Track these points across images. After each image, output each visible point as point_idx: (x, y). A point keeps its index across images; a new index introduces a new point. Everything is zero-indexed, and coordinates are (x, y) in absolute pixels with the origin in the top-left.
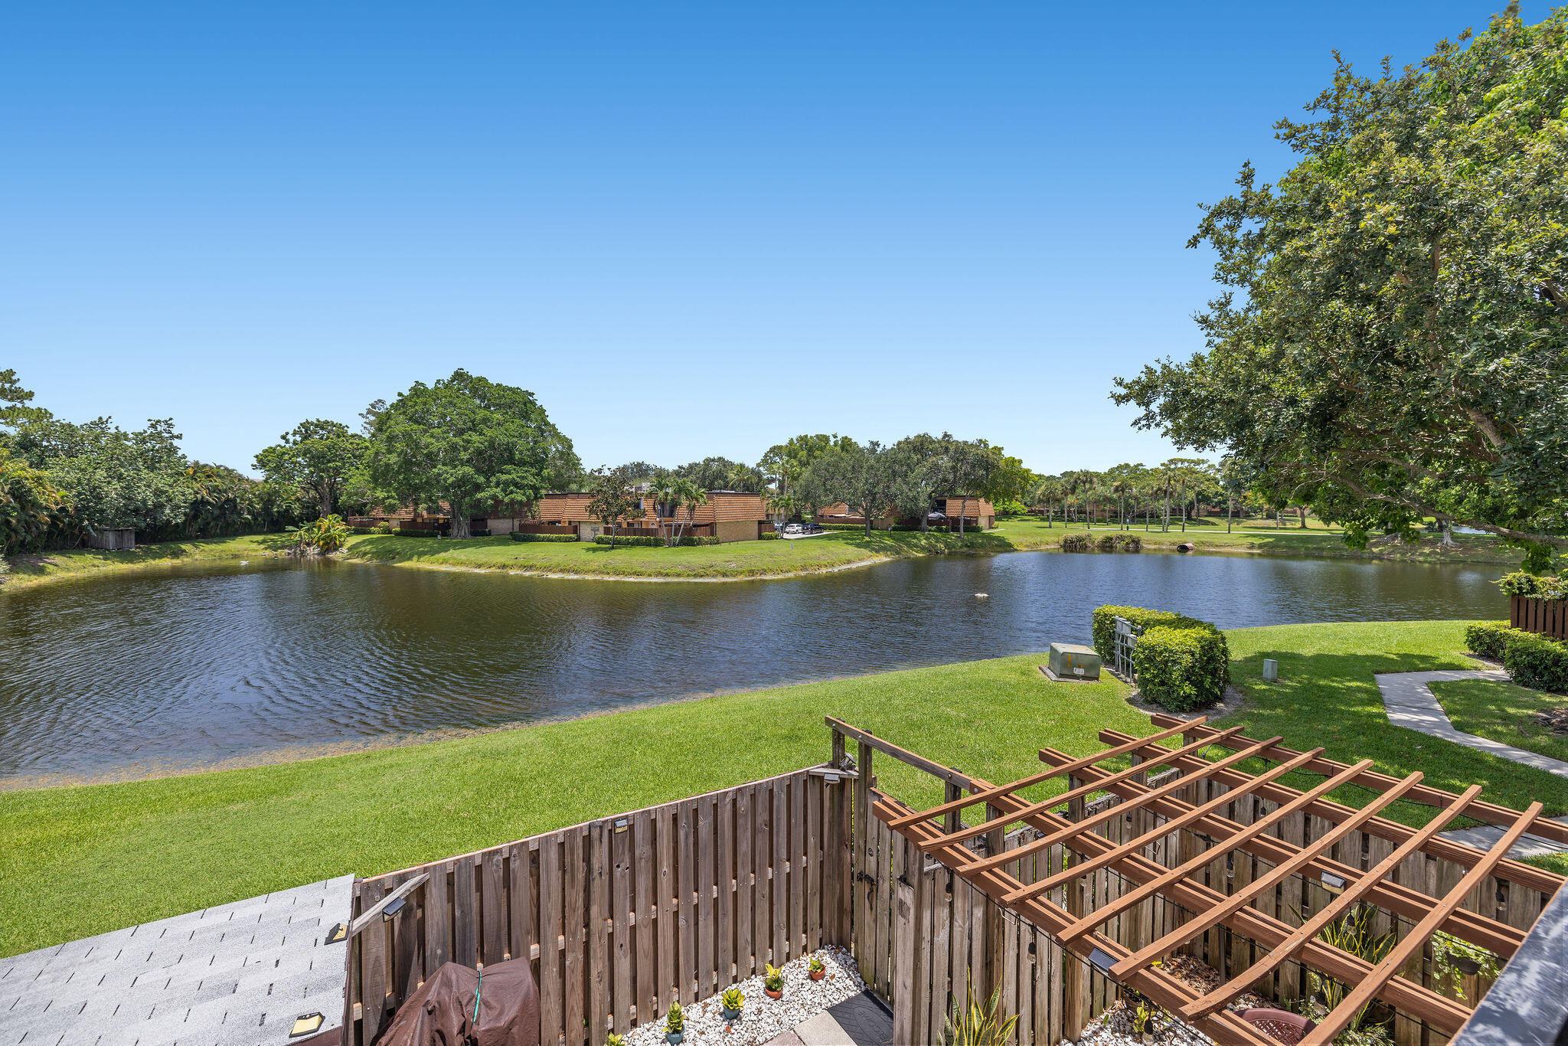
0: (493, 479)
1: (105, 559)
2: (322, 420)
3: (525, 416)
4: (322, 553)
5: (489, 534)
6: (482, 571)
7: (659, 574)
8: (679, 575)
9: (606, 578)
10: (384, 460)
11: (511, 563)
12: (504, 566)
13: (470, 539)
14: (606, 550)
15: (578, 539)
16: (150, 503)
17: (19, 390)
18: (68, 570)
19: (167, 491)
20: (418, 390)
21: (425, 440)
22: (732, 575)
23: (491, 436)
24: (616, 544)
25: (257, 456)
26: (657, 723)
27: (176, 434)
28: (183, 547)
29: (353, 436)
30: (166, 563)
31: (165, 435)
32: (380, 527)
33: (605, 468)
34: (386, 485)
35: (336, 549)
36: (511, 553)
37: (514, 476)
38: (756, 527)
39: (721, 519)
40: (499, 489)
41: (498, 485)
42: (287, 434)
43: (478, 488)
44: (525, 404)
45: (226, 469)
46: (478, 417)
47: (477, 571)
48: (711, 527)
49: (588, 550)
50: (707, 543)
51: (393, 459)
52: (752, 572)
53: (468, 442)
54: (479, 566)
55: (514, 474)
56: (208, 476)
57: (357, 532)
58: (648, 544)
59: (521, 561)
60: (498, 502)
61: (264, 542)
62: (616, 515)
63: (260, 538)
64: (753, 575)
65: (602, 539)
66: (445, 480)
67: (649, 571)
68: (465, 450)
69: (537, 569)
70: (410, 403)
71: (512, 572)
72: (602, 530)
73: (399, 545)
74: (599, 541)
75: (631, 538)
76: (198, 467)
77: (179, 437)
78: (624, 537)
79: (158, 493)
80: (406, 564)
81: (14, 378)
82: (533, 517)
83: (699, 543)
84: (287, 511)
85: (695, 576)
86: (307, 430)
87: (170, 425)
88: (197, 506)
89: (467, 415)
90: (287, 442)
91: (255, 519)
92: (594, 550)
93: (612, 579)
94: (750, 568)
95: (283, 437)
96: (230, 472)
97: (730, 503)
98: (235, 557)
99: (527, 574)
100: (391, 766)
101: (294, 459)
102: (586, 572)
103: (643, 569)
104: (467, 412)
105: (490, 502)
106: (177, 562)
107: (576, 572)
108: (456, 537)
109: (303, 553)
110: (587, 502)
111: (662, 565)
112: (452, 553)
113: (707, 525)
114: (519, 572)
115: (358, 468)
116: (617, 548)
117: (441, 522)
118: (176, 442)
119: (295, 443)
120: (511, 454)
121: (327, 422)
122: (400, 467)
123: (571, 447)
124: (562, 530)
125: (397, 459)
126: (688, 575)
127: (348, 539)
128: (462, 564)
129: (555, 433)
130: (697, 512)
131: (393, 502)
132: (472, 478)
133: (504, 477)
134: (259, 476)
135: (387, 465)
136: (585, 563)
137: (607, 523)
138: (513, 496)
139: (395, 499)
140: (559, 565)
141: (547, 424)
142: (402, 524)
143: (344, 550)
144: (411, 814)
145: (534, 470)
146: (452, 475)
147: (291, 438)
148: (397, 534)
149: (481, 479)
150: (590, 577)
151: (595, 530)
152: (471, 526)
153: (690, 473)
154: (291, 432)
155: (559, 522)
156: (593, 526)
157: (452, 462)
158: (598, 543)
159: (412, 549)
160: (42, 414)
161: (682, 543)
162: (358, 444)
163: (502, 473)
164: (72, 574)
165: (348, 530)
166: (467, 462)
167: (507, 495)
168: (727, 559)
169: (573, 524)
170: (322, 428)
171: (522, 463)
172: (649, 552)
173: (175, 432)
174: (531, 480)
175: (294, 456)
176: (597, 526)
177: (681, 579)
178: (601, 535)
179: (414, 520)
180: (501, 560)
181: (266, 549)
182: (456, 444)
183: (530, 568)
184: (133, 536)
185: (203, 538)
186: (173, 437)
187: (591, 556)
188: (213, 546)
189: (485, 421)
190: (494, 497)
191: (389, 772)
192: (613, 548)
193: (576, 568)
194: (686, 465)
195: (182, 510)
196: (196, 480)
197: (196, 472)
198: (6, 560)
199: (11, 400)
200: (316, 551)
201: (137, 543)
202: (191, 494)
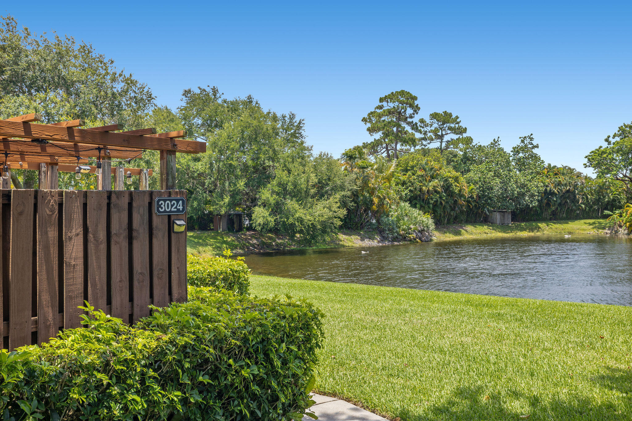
1: (493, 229)
4: (629, 233)
16: (516, 192)
17: (459, 128)
18: (472, 234)
19: (527, 185)
25: (586, 157)
27: (535, 144)
28: (539, 224)
30: (525, 234)
31: (530, 146)
42: (609, 137)
45: (570, 168)
56: (556, 174)
61: (594, 223)
63: (591, 221)
76: (550, 168)
77: (537, 147)
79: (523, 186)
81: (458, 120)
86: (624, 132)
87: (532, 139)
88: (548, 194)
90: (609, 143)
91: (587, 207)
95: (607, 140)
96: (571, 170)
106: (532, 234)
109: (616, 232)
118: (535, 151)
119: (614, 143)
134: (591, 173)
147: (612, 140)
154: (612, 136)
160: (469, 141)
164: (471, 236)
175: (610, 154)
181: (593, 228)
184: (510, 216)
186: (534, 147)
188: (558, 226)
195: (536, 198)
196: (547, 177)
197: (548, 172)
198: (436, 224)
199: (457, 134)
200: (626, 232)
201: (512, 221)
202: (542, 187)
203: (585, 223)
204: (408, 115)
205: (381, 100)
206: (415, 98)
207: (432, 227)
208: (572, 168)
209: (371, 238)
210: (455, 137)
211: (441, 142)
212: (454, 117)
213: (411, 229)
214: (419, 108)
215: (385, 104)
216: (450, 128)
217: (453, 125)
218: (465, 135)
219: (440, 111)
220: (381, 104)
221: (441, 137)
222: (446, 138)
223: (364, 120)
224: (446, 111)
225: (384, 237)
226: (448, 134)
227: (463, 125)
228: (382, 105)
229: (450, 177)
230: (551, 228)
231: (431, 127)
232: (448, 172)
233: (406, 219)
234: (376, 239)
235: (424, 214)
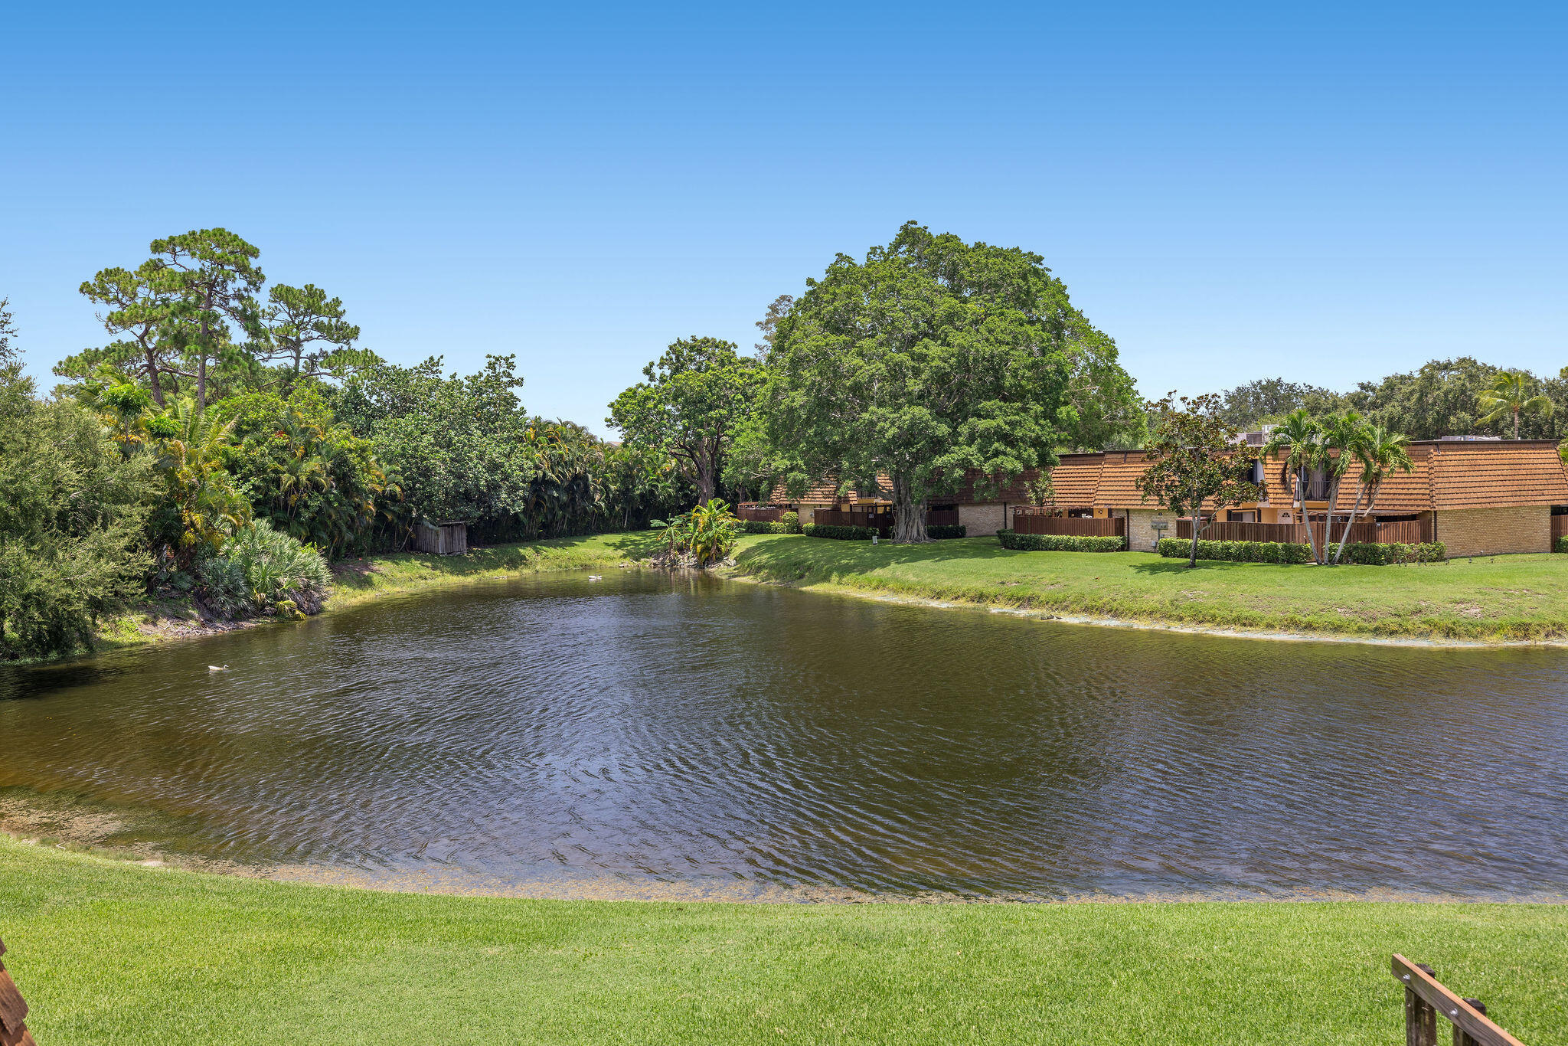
0: (964, 429)
1: (434, 568)
2: (699, 337)
3: (1024, 300)
4: (701, 565)
5: (959, 533)
6: (942, 605)
7: (1292, 624)
8: (1337, 629)
9: (1176, 628)
10: (787, 401)
11: (992, 590)
12: (981, 597)
13: (928, 544)
14: (1177, 569)
15: (1125, 547)
16: (483, 482)
17: (341, 327)
18: (395, 582)
19: (502, 465)
20: (841, 273)
21: (851, 361)
22: (1469, 634)
23: (960, 346)
24: (1199, 558)
25: (612, 405)
26: (1178, 933)
27: (516, 378)
29: (744, 361)
30: (501, 576)
31: (505, 380)
32: (785, 521)
33: (1176, 398)
34: (790, 446)
35: (719, 559)
36: (994, 571)
37: (1000, 421)
38: (1546, 520)
39: (1447, 502)
40: (974, 448)
41: (971, 440)
42: (652, 364)
43: (938, 446)
44: (1024, 278)
45: (574, 427)
46: (940, 312)
47: (934, 604)
48: (1423, 522)
49: (1142, 568)
50: (1411, 558)
51: (799, 398)
52: (1524, 629)
53: (922, 358)
54: (938, 595)
55: (997, 416)
56: (552, 440)
57: (751, 530)
58: (1271, 558)
59: (1012, 588)
60: (972, 472)
61: (622, 545)
62: (1201, 497)
63: (616, 538)
64: (1526, 637)
65: (1174, 547)
66: (883, 431)
67: (1269, 617)
68: (917, 373)
69: (1041, 604)
70: (827, 297)
71: (994, 609)
72: (1172, 527)
73: (812, 552)
74: (1167, 551)
75: (1235, 544)
76: (539, 426)
77: (519, 382)
78: (1219, 544)
79: (494, 467)
80: (820, 588)
81: (340, 309)
82: (1040, 501)
83: (1392, 556)
84: (651, 492)
85: (1377, 631)
86: (680, 356)
87: (511, 366)
88: (539, 485)
89: (918, 309)
91: (611, 508)
92: (1154, 569)
93: (1189, 630)
94: (1518, 620)
95: (647, 371)
96: (578, 430)
97: (1473, 465)
98: (586, 568)
99: (1022, 613)
100: (702, 929)
101: (661, 407)
102: (1136, 614)
103: (1256, 613)
104: (919, 304)
105: (959, 473)
106: (514, 574)
107: (1116, 614)
108: (902, 540)
109: (674, 562)
110: (1138, 469)
111: (1299, 605)
112: (895, 570)
113: (1413, 517)
114: (1008, 609)
115: (749, 419)
116: (1200, 566)
117: (880, 511)
118: (515, 390)
119: (663, 380)
120: (999, 377)
121: (706, 341)
122: (810, 412)
123: (1113, 354)
124: (1093, 528)
125: (805, 398)
126: (1361, 630)
127: (738, 541)
128: (910, 590)
129: (1083, 330)
130: (1382, 491)
131: (800, 476)
132: (927, 427)
133: (983, 424)
134: (614, 436)
135: (791, 410)
136: (1134, 595)
137: (1181, 513)
138: (998, 460)
139: (801, 471)
140: (1081, 597)
141: (1068, 312)
142: (818, 515)
143: (731, 560)
144: (705, 1013)
145: (1037, 408)
146: (893, 423)
147: (657, 371)
148: (815, 534)
149: (943, 429)
150: (1142, 625)
151: (1159, 528)
152: (930, 520)
153: (1388, 398)
154: (657, 362)
155: (1090, 511)
156: (1156, 518)
157: (896, 399)
158: (1165, 554)
159: (830, 561)
160: (369, 360)
161: (1347, 557)
162: (751, 376)
163: (979, 416)
164: (398, 589)
165: (738, 525)
166: (921, 397)
167: (987, 459)
168: (1458, 596)
169: (1115, 516)
170: (700, 352)
171: (1017, 395)
172: (1271, 576)
173: (516, 374)
174: (1031, 428)
175: (660, 401)
176: (1163, 518)
177: (1342, 638)
178: (1171, 537)
179: (836, 509)
180: (977, 585)
181: (625, 556)
182: (900, 365)
183: (1027, 601)
184: (464, 535)
185: (546, 538)
186: (512, 383)
187: (1147, 580)
188: (558, 551)
189: (951, 318)
190: (965, 464)
191: (696, 937)
192: (1193, 566)
193: (1115, 605)
194: (1378, 381)
195: (521, 493)
196: (537, 446)
197: (537, 435)
198: (331, 566)
199: (337, 341)
200: (693, 561)
201: (469, 545)
202: (530, 469)
203: (607, 544)
204: (231, 292)
205: (157, 247)
206: (254, 253)
207: (326, 575)
208: (579, 425)
209: (179, 617)
210: (330, 347)
211: (297, 359)
212: (329, 300)
213: (279, 585)
214: (263, 278)
215: (166, 257)
216: (317, 327)
217: (325, 320)
218: (357, 345)
219: (298, 285)
220: (155, 257)
221: (297, 345)
222: (310, 348)
223: (85, 289)
224: (312, 286)
225: (211, 611)
226: (312, 338)
227: (350, 319)
228: (160, 260)
229: (350, 451)
230: (546, 557)
231: (271, 320)
232: (340, 438)
233: (265, 560)
234: (192, 617)
235: (303, 545)
